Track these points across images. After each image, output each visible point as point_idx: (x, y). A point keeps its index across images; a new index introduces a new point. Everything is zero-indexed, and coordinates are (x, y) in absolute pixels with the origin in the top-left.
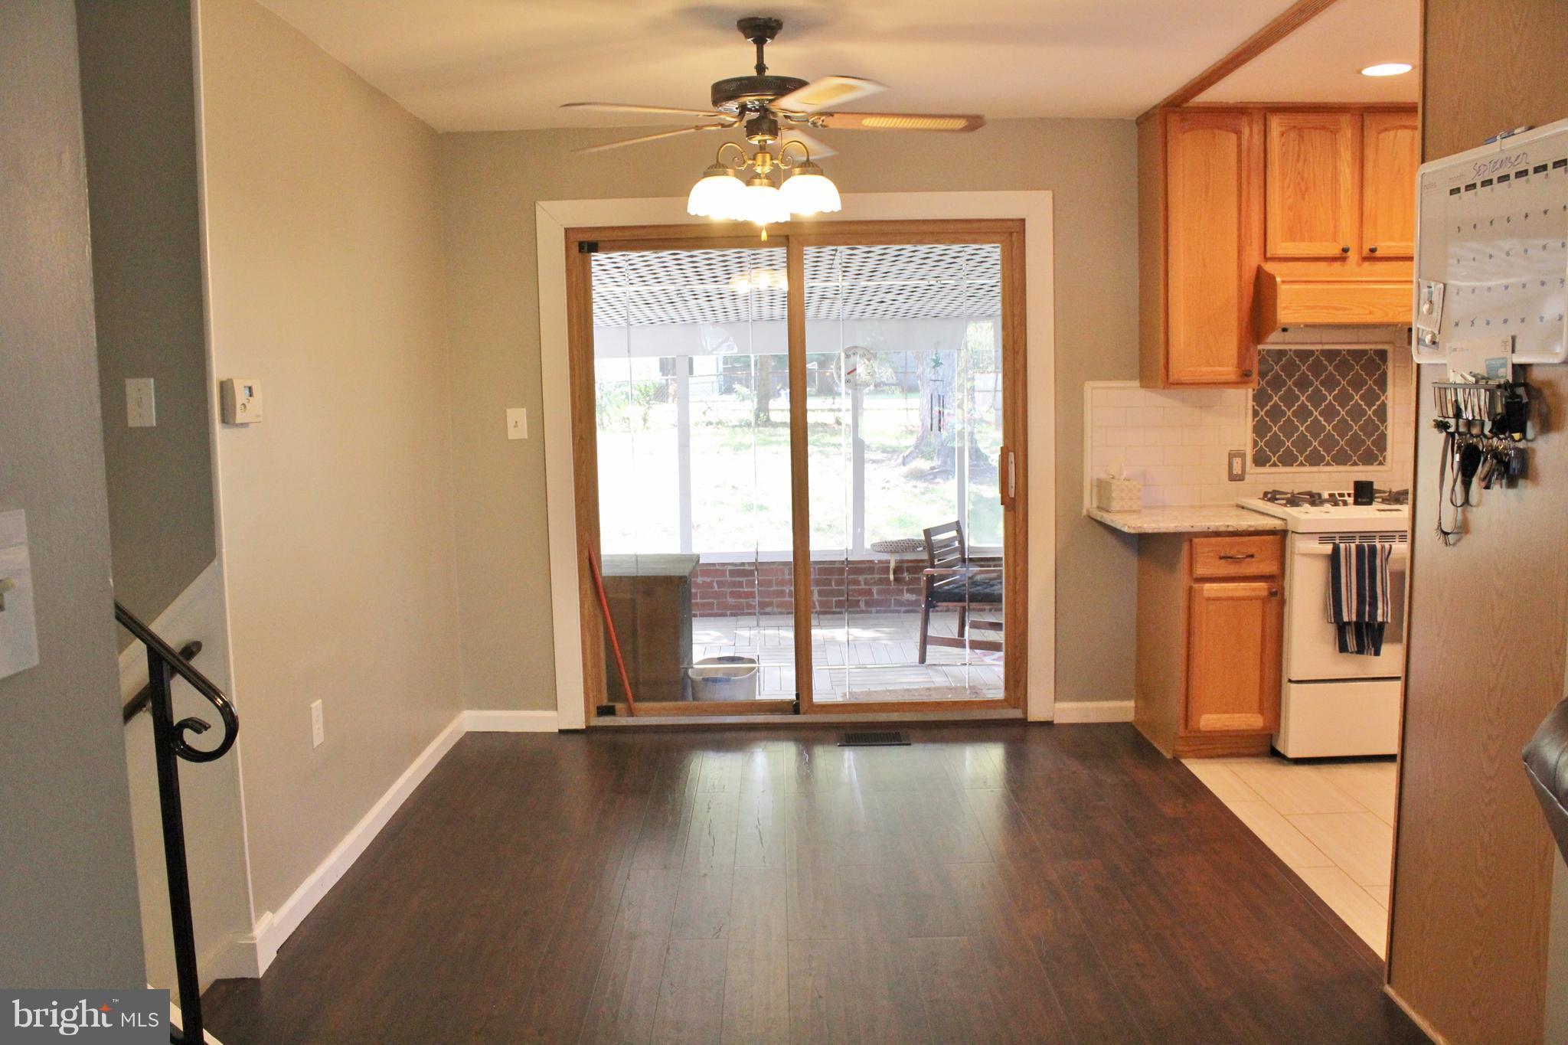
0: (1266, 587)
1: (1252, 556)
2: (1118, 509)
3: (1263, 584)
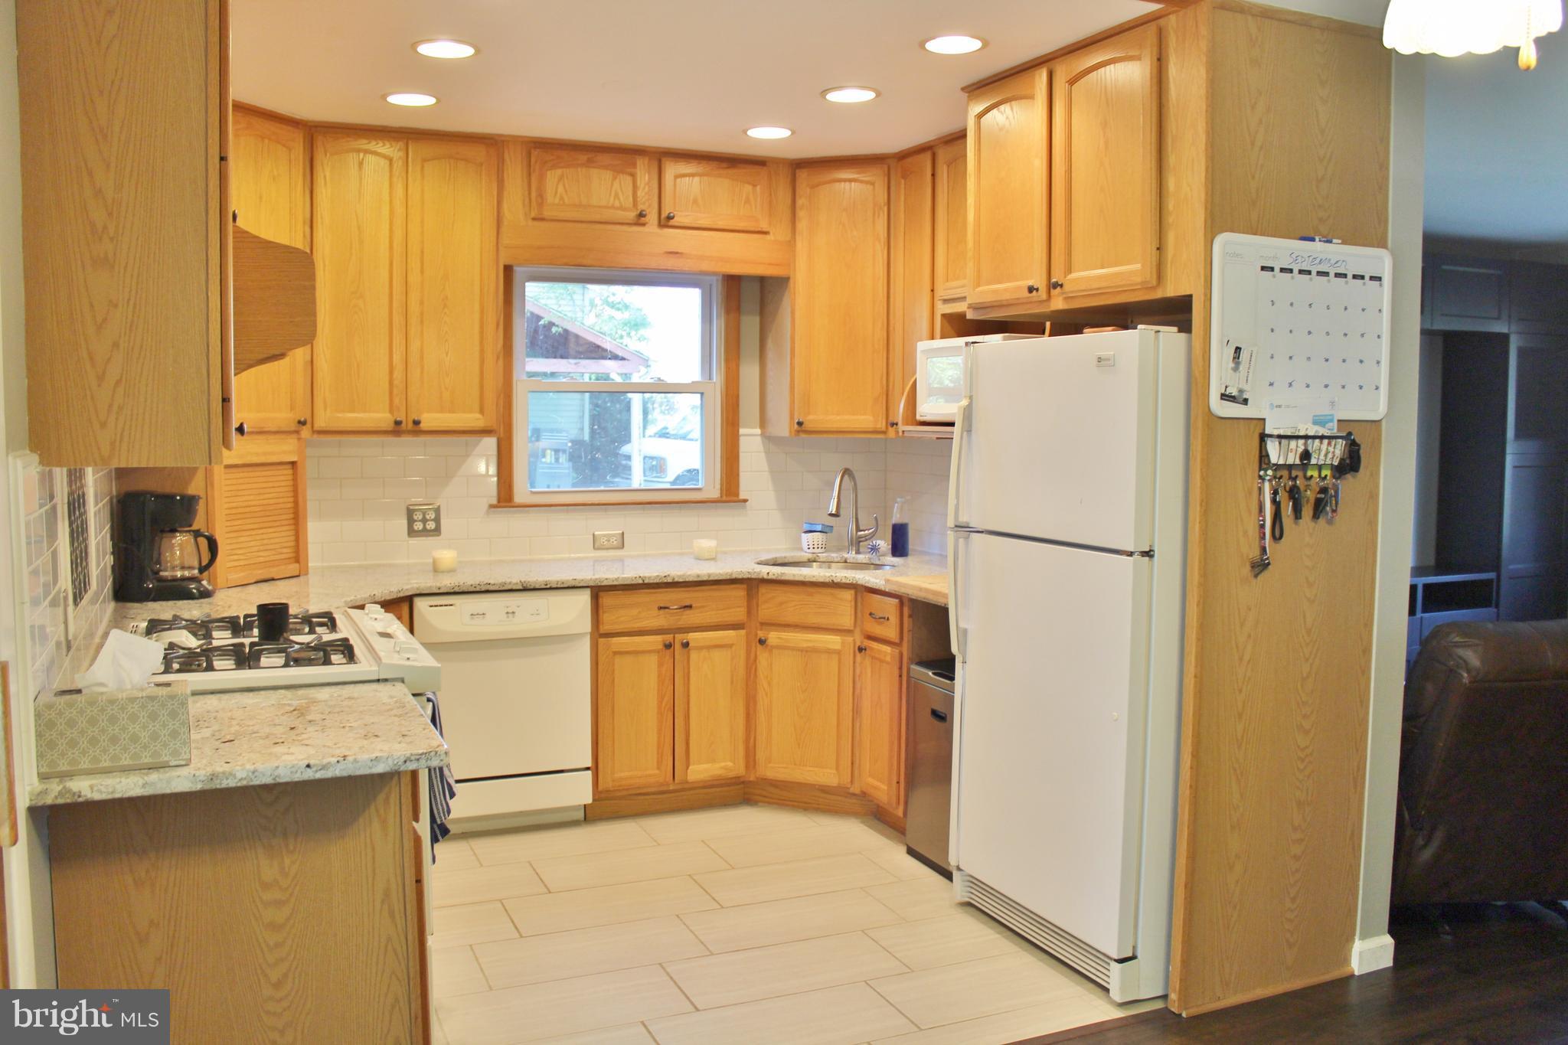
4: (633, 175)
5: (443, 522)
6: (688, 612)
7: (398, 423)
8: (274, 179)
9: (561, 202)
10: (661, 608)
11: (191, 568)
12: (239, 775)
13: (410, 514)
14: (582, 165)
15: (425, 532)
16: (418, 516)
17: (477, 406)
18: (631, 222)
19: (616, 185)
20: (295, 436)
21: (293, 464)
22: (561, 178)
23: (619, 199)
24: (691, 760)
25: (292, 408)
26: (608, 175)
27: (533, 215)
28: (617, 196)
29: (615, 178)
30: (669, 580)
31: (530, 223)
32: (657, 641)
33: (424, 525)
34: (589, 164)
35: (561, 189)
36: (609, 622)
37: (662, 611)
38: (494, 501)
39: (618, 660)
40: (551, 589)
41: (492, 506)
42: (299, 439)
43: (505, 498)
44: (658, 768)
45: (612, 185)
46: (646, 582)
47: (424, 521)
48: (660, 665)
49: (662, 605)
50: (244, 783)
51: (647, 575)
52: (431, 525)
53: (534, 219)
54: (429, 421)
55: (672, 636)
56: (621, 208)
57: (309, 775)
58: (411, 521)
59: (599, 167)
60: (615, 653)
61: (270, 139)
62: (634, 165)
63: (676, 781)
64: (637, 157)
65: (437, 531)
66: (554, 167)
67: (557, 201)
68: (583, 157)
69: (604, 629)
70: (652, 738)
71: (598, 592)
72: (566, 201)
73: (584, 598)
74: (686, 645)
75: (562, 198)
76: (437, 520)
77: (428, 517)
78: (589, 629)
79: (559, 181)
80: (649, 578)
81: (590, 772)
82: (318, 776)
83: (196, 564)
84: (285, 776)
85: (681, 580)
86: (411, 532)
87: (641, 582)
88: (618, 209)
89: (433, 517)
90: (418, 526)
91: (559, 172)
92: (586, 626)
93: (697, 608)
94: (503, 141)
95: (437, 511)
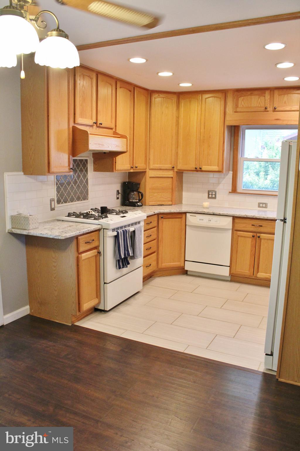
0: (97, 251)
1: (93, 240)
2: (31, 228)
3: (96, 250)
4: (265, 96)
5: (217, 195)
6: (261, 227)
7: (196, 168)
8: (167, 108)
9: (243, 107)
10: (252, 225)
11: (136, 200)
12: (32, 233)
13: (209, 192)
14: (249, 95)
15: (212, 198)
16: (210, 193)
17: (217, 165)
18: (263, 111)
19: (259, 100)
20: (172, 171)
21: (172, 177)
22: (243, 100)
23: (260, 104)
24: (259, 271)
25: (171, 164)
26: (257, 97)
27: (234, 111)
28: (259, 103)
29: (259, 98)
30: (255, 217)
31: (234, 113)
32: (252, 234)
33: (212, 196)
34: (251, 94)
35: (243, 103)
36: (238, 227)
37: (253, 226)
38: (231, 191)
39: (240, 238)
40: (220, 215)
41: (230, 192)
42: (173, 171)
43: (234, 190)
44: (249, 271)
45: (258, 100)
46: (248, 217)
47: (212, 195)
48: (252, 242)
49: (253, 224)
50: (32, 235)
51: (248, 215)
52: (214, 196)
53: (235, 112)
54: (204, 168)
55: (256, 234)
56: (261, 107)
57: (41, 236)
58: (209, 195)
59: (254, 95)
60: (239, 236)
61: (166, 98)
62: (265, 93)
63: (254, 275)
64: (266, 91)
65: (215, 198)
66: (240, 97)
67: (241, 106)
68: (249, 93)
69: (236, 228)
70: (248, 262)
71: (234, 218)
72: (244, 106)
73: (230, 219)
74: (259, 237)
75: (243, 105)
76: (215, 195)
77: (213, 194)
78: (231, 228)
79: (242, 100)
80: (249, 216)
81: (229, 267)
82: (42, 236)
83: (138, 199)
84: (38, 235)
85: (258, 218)
86: (209, 197)
87: (246, 217)
88: (259, 107)
89: (214, 194)
90: (210, 196)
91: (243, 98)
92: (230, 227)
93: (264, 227)
94: (227, 91)
95: (216, 192)
